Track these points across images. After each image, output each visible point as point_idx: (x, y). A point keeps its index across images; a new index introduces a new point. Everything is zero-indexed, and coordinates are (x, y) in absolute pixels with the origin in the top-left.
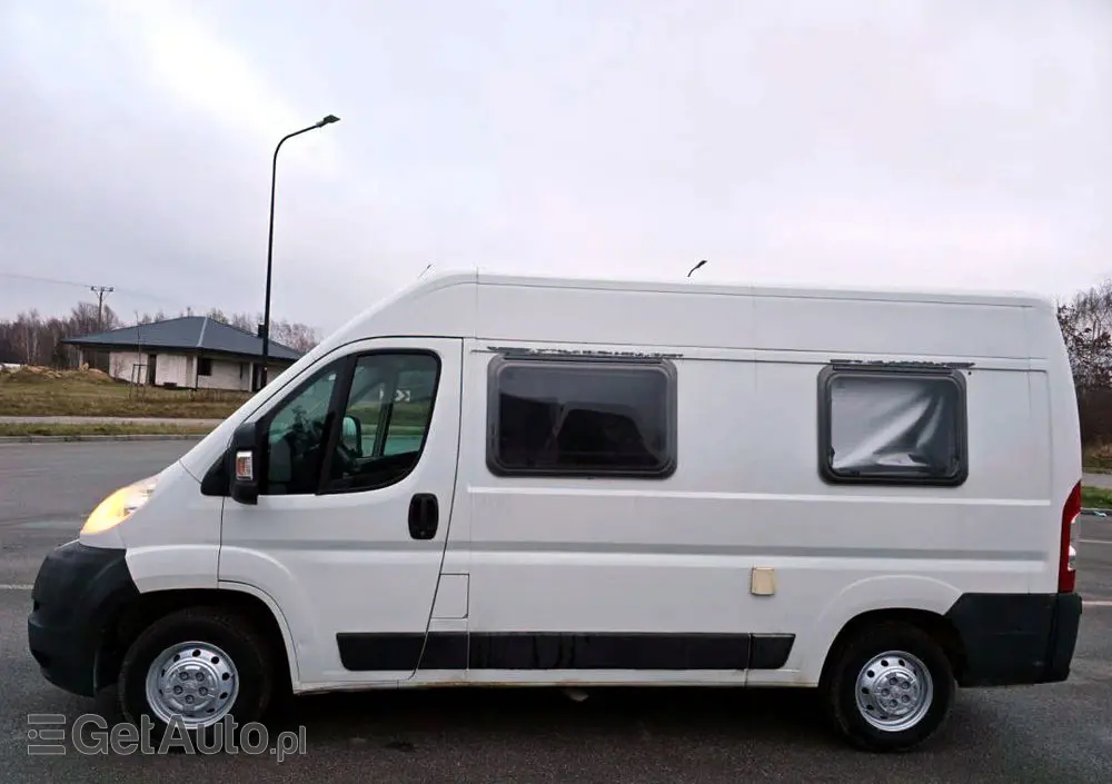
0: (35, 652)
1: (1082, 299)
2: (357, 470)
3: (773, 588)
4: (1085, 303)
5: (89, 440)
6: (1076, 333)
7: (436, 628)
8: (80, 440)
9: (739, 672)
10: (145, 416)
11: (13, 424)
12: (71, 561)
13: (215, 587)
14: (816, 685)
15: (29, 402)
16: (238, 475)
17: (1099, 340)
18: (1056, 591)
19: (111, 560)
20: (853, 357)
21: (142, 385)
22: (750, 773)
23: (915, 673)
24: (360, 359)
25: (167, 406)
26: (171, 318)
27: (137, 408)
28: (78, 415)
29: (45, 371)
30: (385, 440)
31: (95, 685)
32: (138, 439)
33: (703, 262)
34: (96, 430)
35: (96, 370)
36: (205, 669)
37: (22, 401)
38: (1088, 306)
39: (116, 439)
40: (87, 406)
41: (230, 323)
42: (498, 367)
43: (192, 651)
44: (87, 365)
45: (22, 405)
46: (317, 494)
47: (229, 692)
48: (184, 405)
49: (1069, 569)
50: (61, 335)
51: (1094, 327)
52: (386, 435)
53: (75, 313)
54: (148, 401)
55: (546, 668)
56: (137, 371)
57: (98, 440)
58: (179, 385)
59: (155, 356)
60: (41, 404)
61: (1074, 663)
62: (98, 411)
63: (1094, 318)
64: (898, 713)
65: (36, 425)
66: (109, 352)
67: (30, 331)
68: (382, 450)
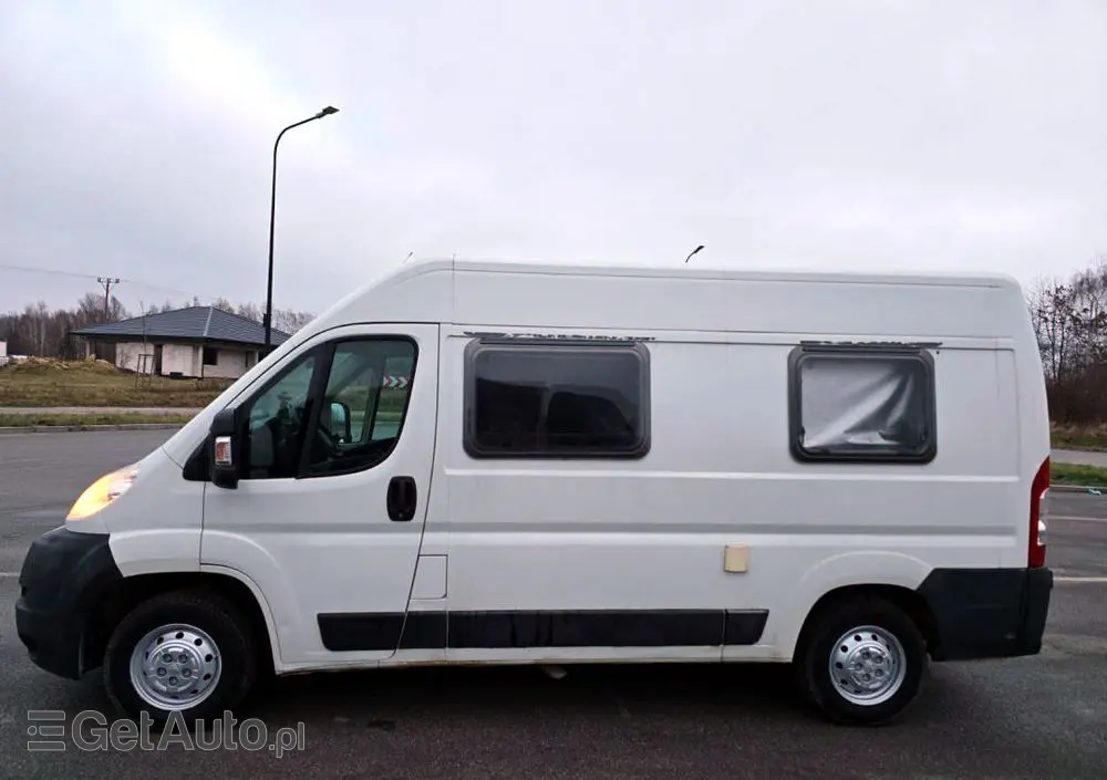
0: (22, 636)
1: (1079, 279)
2: (340, 454)
3: (746, 566)
4: (1082, 283)
5: (93, 430)
6: (1074, 313)
7: (416, 607)
8: (84, 429)
9: (714, 648)
10: (152, 406)
11: (18, 416)
12: (56, 546)
13: (198, 570)
14: (790, 660)
15: (35, 392)
16: (217, 460)
17: (1097, 319)
18: (1026, 566)
19: (97, 545)
20: (821, 338)
21: (147, 375)
22: (725, 747)
23: (888, 647)
24: (339, 346)
25: (172, 396)
26: (177, 308)
27: (144, 398)
28: (84, 405)
29: (52, 362)
30: (373, 425)
31: (81, 668)
32: (143, 429)
33: (701, 247)
34: (99, 420)
35: (103, 361)
36: (188, 651)
37: (29, 391)
38: (1085, 286)
39: (120, 429)
40: (93, 396)
41: (236, 312)
42: (474, 352)
43: (176, 633)
44: (93, 356)
45: (29, 396)
46: (297, 478)
47: (212, 672)
48: (188, 394)
49: (1039, 544)
50: (69, 327)
51: (1092, 306)
52: (373, 420)
53: (83, 305)
54: (153, 391)
55: (524, 647)
56: (142, 363)
57: (103, 429)
58: (186, 374)
59: (160, 346)
60: (47, 394)
61: (1045, 636)
62: (104, 401)
63: (1091, 298)
64: (871, 687)
65: (41, 416)
66: (115, 343)
67: (38, 322)
68: (371, 435)
